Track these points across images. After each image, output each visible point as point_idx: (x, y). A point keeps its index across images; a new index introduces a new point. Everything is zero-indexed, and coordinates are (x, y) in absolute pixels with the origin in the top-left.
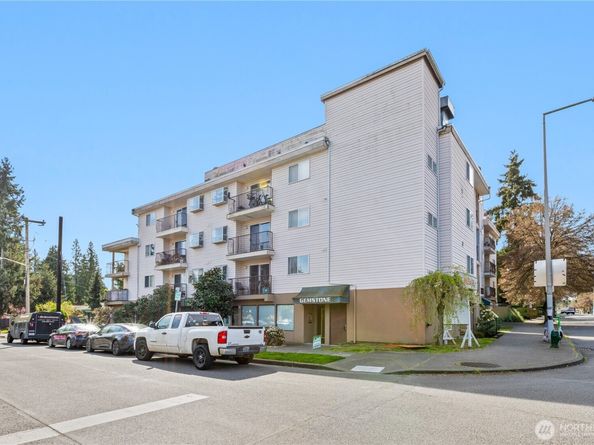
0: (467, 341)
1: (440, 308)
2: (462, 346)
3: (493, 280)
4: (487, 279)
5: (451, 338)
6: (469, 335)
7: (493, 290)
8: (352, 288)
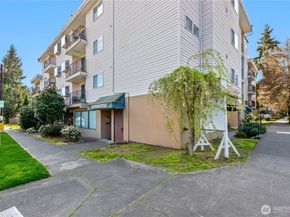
0: (223, 150)
1: (191, 112)
2: (217, 157)
3: (254, 97)
4: (250, 95)
5: (208, 144)
6: (227, 143)
7: (253, 102)
8: (126, 96)
